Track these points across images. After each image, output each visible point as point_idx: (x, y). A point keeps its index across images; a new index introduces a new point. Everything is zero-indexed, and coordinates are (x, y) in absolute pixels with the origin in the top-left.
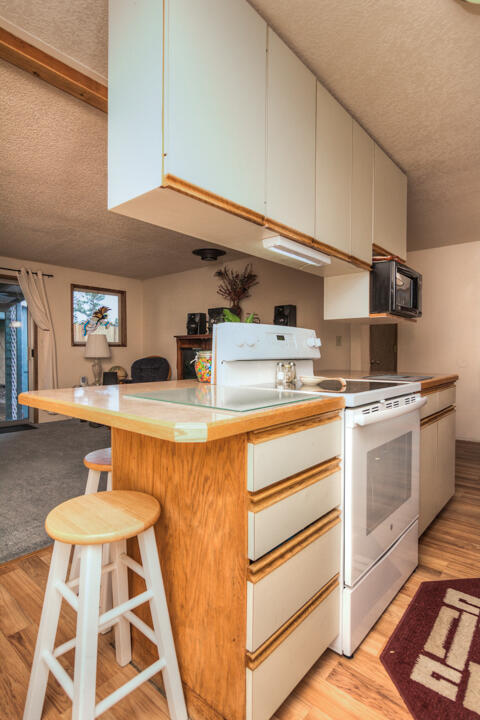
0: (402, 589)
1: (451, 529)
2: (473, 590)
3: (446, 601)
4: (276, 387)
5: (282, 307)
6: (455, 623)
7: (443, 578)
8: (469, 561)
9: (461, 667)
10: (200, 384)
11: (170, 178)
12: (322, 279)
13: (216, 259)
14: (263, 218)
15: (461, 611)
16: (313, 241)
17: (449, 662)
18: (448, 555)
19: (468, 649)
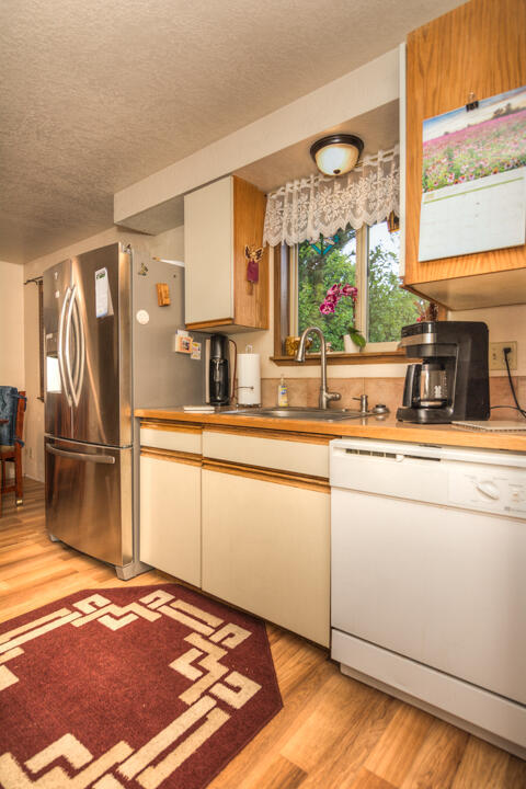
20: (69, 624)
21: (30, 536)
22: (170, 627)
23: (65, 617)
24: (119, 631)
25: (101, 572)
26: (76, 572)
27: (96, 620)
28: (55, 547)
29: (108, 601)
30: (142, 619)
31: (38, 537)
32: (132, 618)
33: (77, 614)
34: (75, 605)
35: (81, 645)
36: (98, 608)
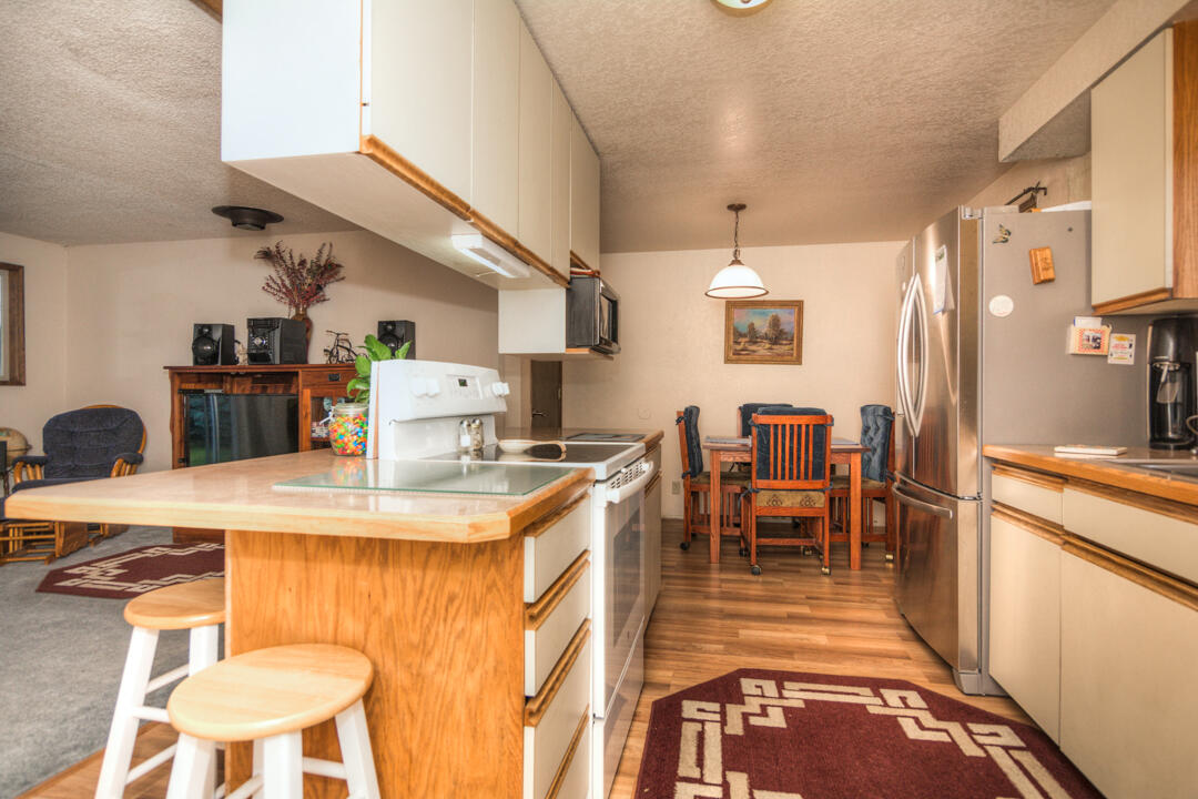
0: (635, 716)
1: (669, 632)
2: (707, 696)
3: (685, 715)
4: (459, 458)
5: (393, 323)
6: (701, 736)
7: (673, 691)
8: (694, 665)
9: (719, 780)
10: (338, 461)
11: (373, 142)
12: (496, 292)
13: (263, 228)
14: (468, 208)
15: (702, 722)
16: (516, 244)
17: (707, 780)
18: (671, 663)
19: (720, 760)
20: (863, 706)
21: (879, 600)
22: (988, 775)
23: (864, 697)
24: (915, 742)
25: (938, 671)
26: (908, 658)
27: (896, 717)
28: (899, 621)
29: (924, 705)
30: (954, 745)
31: (889, 603)
32: (943, 737)
33: (878, 701)
34: (882, 691)
35: (861, 731)
36: (907, 707)
